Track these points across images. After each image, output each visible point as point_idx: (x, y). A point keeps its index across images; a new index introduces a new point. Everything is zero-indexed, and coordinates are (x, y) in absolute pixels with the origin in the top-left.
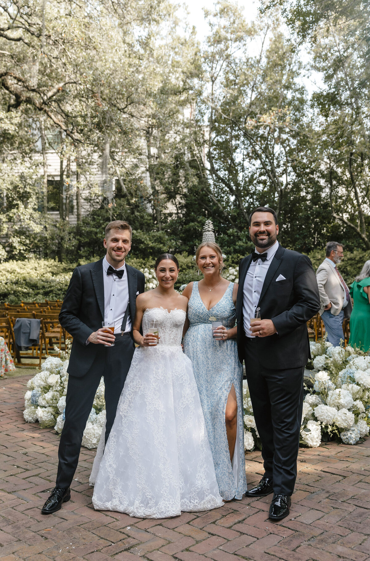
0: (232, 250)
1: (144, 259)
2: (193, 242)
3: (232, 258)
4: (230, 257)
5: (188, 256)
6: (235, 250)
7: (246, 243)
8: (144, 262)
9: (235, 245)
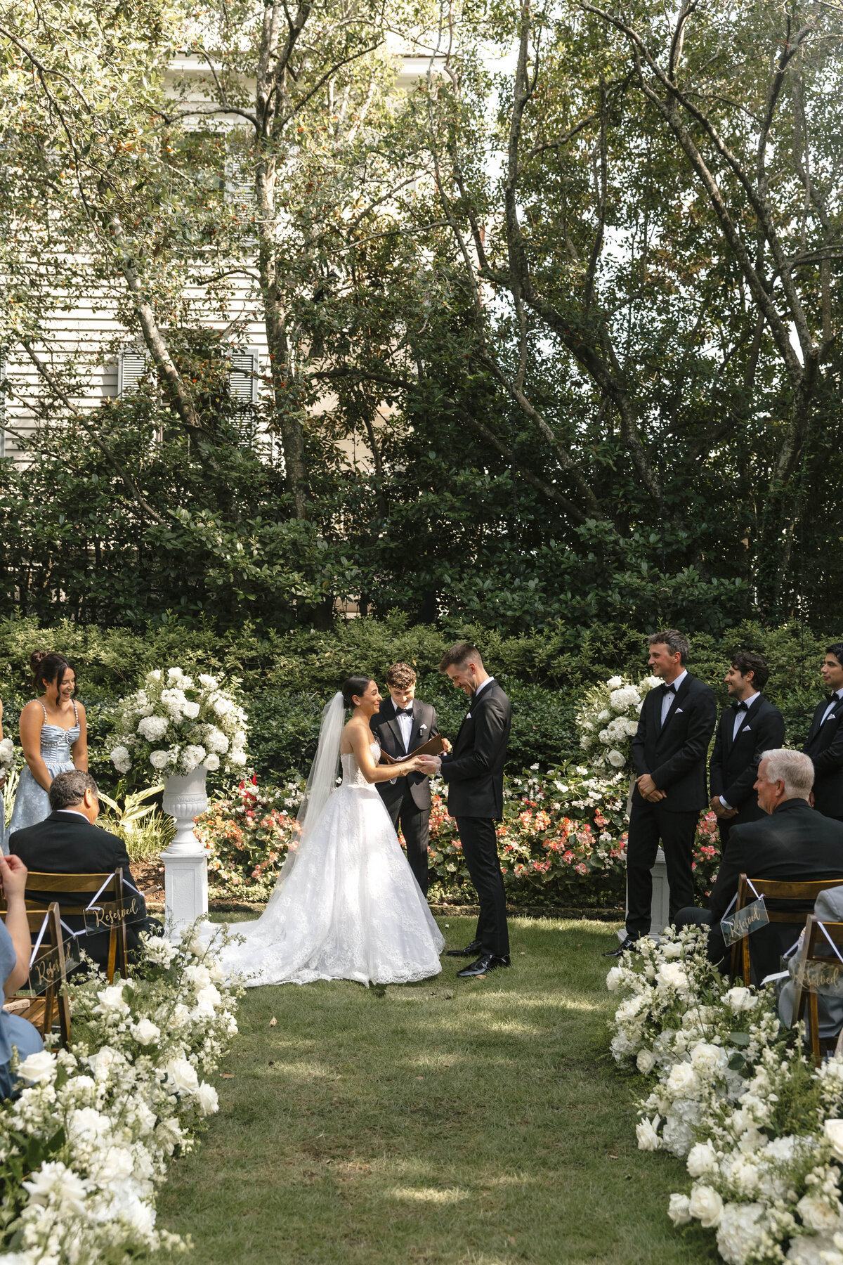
0: (594, 610)
1: (220, 635)
2: (432, 572)
3: (593, 640)
4: (587, 634)
5: (410, 626)
6: (604, 605)
7: (655, 579)
8: (220, 643)
9: (606, 585)
